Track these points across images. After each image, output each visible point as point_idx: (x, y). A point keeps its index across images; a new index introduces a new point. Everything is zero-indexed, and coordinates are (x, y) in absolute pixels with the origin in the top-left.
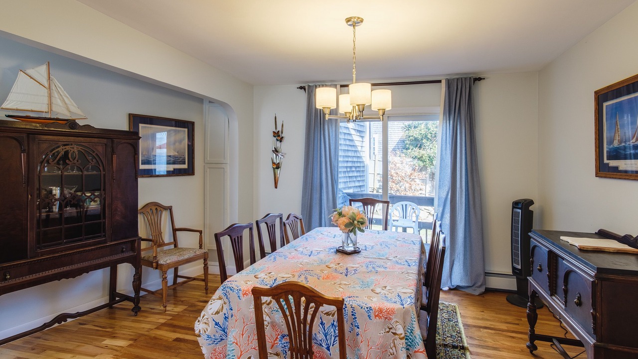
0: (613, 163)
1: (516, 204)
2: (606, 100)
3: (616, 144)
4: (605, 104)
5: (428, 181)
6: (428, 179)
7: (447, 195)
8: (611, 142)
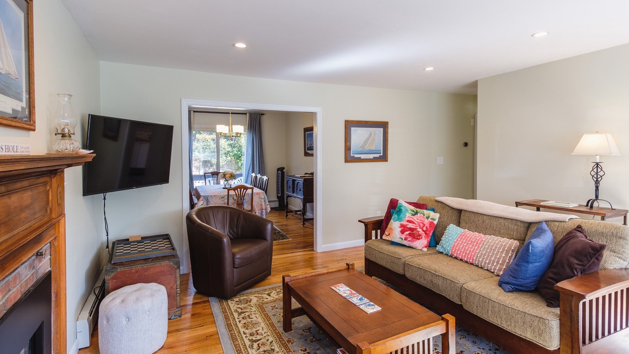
0: (308, 152)
1: (278, 170)
2: (307, 132)
3: (309, 146)
4: (306, 133)
5: (201, 168)
6: (201, 166)
7: (250, 167)
8: (307, 145)
